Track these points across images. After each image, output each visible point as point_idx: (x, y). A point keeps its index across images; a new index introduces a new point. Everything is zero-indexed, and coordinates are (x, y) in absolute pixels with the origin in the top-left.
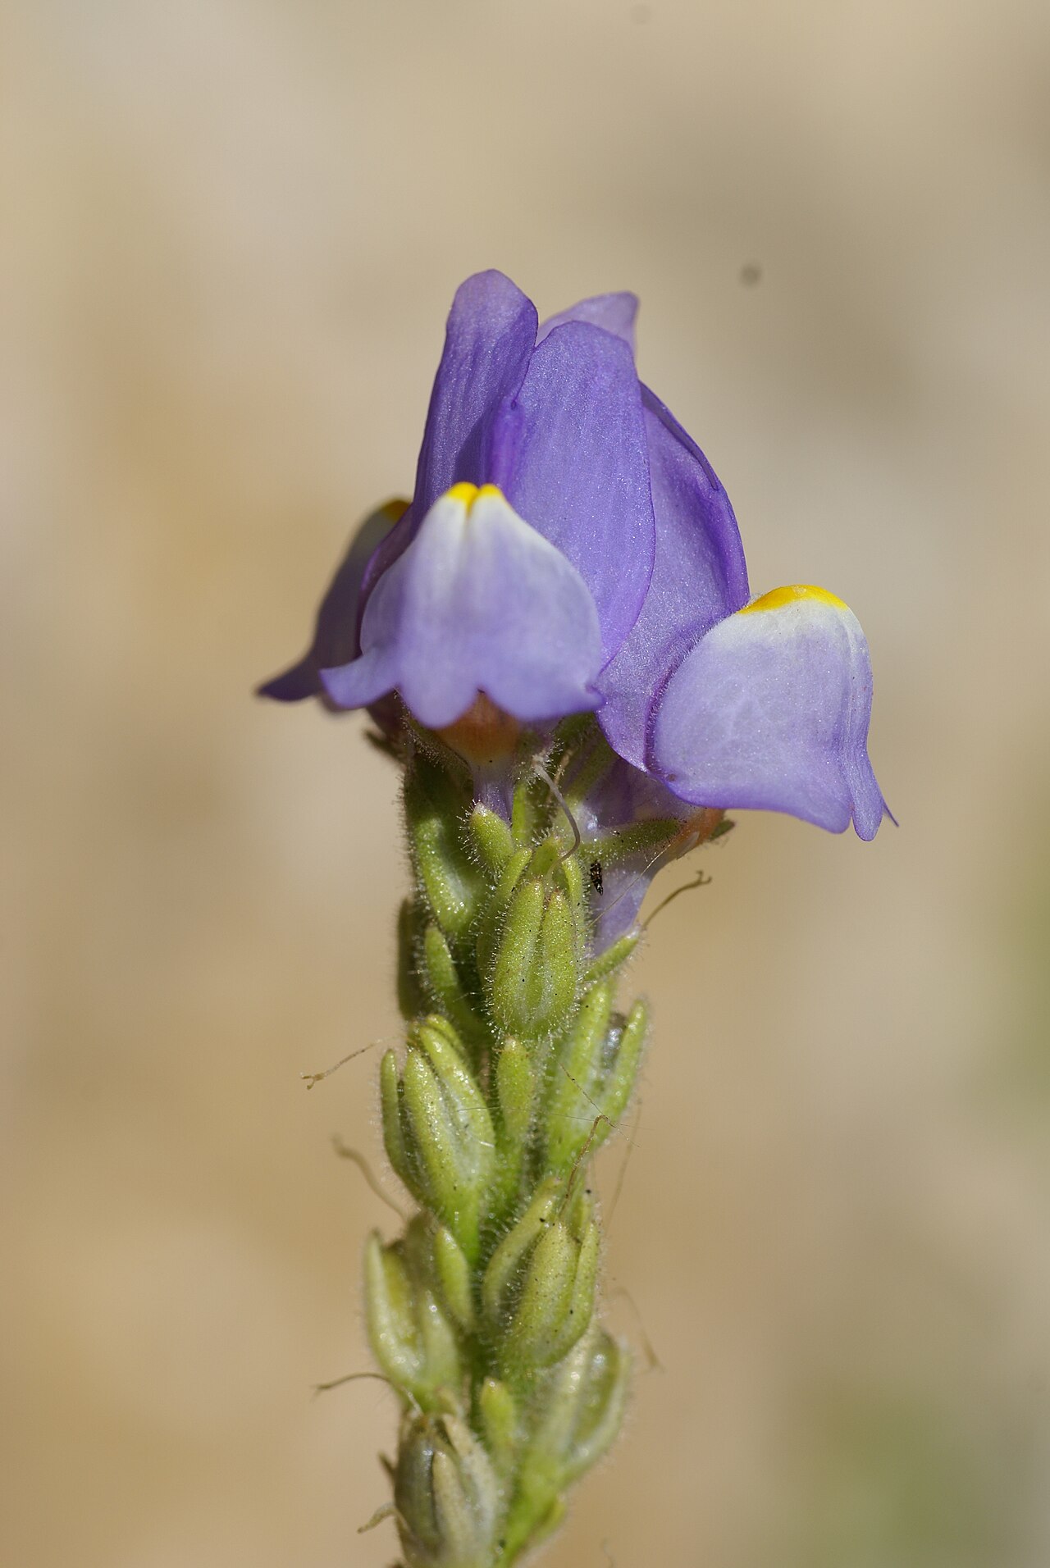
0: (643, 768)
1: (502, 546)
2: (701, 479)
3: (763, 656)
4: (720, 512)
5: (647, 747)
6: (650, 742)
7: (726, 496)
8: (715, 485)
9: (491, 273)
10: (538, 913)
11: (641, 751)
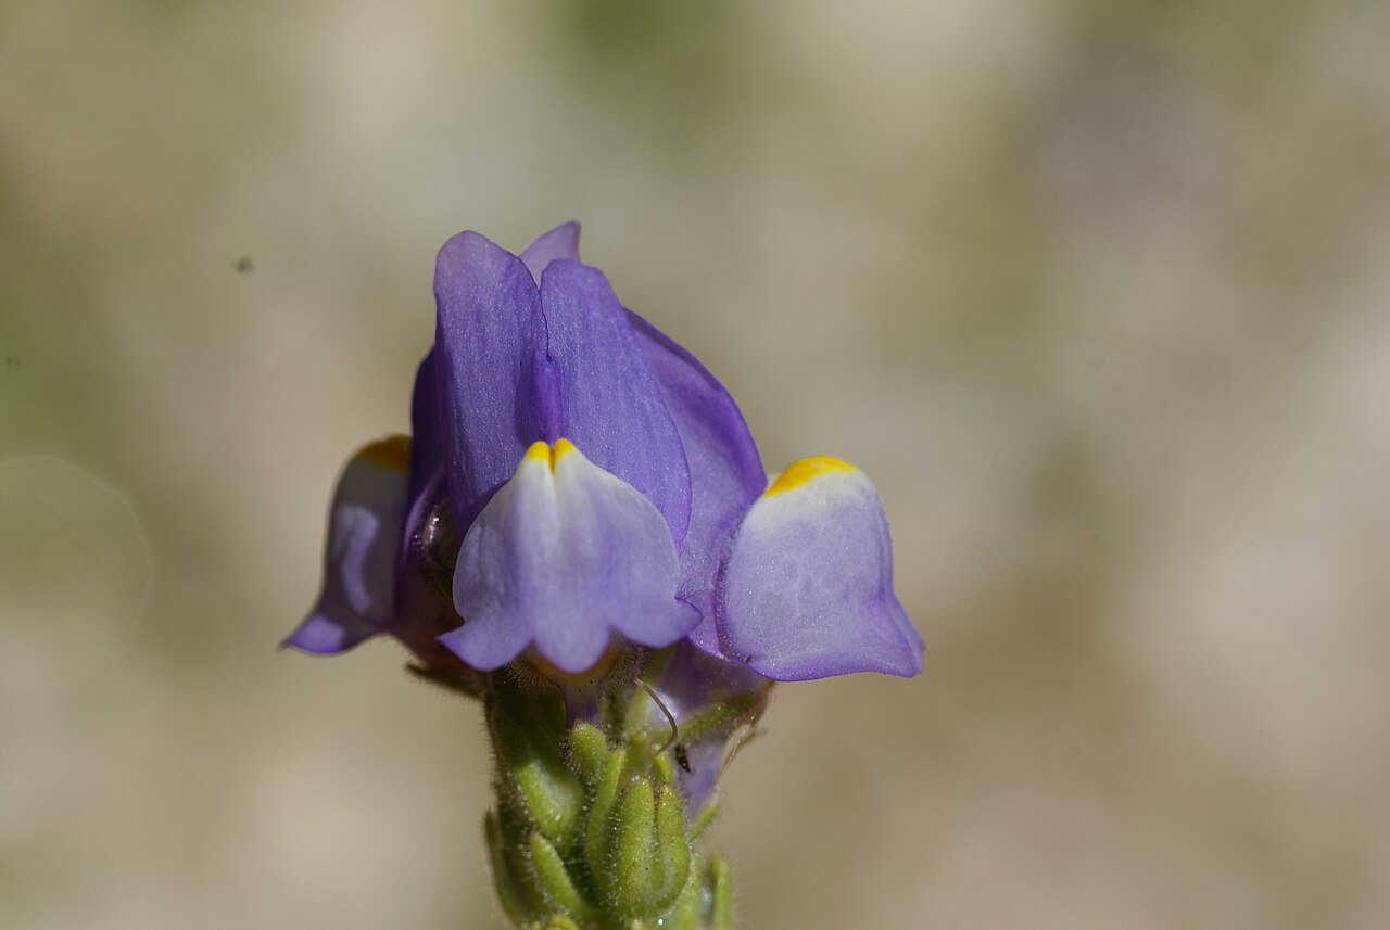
0: (721, 656)
1: (594, 495)
2: (701, 383)
3: (805, 532)
4: (727, 409)
5: (720, 637)
6: (722, 629)
7: (728, 394)
8: (716, 386)
9: (465, 234)
10: (651, 806)
11: (715, 640)
